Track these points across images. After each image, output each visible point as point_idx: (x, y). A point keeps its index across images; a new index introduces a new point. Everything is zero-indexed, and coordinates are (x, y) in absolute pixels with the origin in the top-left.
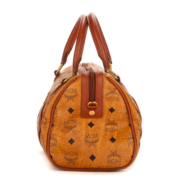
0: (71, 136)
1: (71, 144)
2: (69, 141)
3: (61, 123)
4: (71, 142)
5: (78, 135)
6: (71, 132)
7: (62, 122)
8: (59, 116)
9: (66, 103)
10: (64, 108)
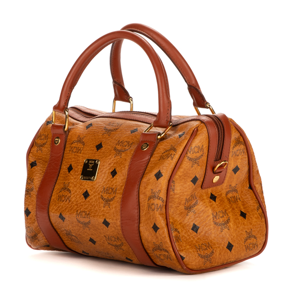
0: (193, 220)
1: (196, 232)
2: (192, 229)
3: (180, 204)
4: (195, 229)
5: (202, 218)
6: (191, 214)
7: (182, 201)
8: (179, 192)
9: (190, 170)
10: (185, 178)
